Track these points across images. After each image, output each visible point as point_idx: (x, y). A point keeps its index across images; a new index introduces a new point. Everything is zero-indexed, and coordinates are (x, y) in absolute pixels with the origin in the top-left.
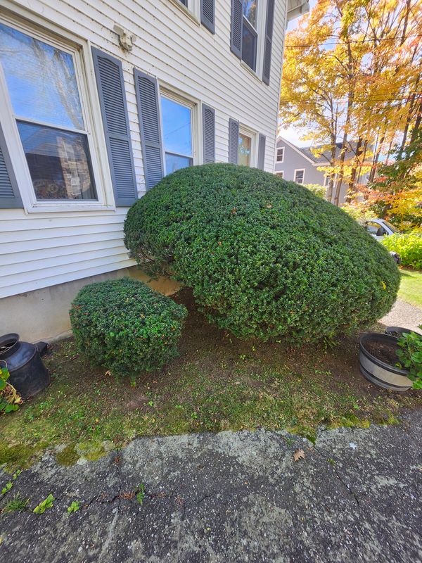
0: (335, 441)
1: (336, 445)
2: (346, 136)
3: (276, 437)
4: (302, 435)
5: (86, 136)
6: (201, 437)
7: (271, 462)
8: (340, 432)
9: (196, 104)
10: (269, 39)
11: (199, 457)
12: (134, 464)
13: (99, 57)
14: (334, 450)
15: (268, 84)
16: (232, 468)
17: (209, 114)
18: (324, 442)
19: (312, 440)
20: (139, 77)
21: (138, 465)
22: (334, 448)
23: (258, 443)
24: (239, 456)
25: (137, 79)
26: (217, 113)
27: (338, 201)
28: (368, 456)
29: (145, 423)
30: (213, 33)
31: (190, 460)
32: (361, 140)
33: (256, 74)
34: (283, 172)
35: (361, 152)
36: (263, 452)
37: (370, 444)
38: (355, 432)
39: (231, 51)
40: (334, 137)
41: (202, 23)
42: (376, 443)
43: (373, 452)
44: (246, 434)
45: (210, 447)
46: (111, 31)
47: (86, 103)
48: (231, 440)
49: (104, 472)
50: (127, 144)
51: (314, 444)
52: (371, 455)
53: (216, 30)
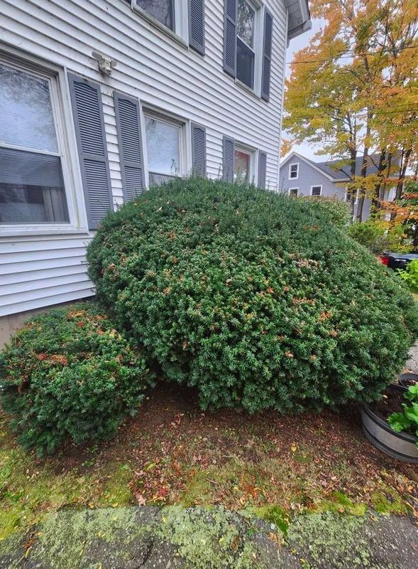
0: (314, 532)
1: (314, 537)
2: (366, 150)
3: (236, 519)
4: (272, 519)
5: (59, 158)
6: (142, 513)
7: (222, 558)
8: (322, 519)
9: (184, 123)
10: (268, 57)
11: (131, 542)
12: (48, 547)
13: (75, 82)
14: (310, 547)
15: (267, 101)
16: (169, 563)
17: (199, 132)
18: (299, 532)
19: (283, 527)
20: (119, 100)
21: (53, 550)
22: (311, 544)
23: (211, 527)
24: (182, 545)
25: (117, 102)
26: (207, 131)
27: (361, 219)
28: (358, 560)
29: (79, 487)
30: (202, 55)
31: (119, 546)
32: (384, 153)
33: (254, 91)
34: (298, 188)
35: (385, 166)
36: (215, 539)
37: (363, 541)
38: (344, 520)
39: (225, 71)
40: (353, 152)
41: (190, 46)
42: (371, 541)
43: (364, 554)
44: (198, 512)
45: (149, 528)
46: (90, 58)
47: (60, 126)
48: (178, 519)
49: (9, 557)
50: (104, 164)
51: (286, 534)
52: (361, 559)
53: (207, 52)
